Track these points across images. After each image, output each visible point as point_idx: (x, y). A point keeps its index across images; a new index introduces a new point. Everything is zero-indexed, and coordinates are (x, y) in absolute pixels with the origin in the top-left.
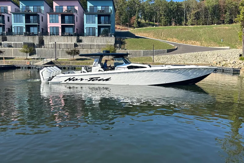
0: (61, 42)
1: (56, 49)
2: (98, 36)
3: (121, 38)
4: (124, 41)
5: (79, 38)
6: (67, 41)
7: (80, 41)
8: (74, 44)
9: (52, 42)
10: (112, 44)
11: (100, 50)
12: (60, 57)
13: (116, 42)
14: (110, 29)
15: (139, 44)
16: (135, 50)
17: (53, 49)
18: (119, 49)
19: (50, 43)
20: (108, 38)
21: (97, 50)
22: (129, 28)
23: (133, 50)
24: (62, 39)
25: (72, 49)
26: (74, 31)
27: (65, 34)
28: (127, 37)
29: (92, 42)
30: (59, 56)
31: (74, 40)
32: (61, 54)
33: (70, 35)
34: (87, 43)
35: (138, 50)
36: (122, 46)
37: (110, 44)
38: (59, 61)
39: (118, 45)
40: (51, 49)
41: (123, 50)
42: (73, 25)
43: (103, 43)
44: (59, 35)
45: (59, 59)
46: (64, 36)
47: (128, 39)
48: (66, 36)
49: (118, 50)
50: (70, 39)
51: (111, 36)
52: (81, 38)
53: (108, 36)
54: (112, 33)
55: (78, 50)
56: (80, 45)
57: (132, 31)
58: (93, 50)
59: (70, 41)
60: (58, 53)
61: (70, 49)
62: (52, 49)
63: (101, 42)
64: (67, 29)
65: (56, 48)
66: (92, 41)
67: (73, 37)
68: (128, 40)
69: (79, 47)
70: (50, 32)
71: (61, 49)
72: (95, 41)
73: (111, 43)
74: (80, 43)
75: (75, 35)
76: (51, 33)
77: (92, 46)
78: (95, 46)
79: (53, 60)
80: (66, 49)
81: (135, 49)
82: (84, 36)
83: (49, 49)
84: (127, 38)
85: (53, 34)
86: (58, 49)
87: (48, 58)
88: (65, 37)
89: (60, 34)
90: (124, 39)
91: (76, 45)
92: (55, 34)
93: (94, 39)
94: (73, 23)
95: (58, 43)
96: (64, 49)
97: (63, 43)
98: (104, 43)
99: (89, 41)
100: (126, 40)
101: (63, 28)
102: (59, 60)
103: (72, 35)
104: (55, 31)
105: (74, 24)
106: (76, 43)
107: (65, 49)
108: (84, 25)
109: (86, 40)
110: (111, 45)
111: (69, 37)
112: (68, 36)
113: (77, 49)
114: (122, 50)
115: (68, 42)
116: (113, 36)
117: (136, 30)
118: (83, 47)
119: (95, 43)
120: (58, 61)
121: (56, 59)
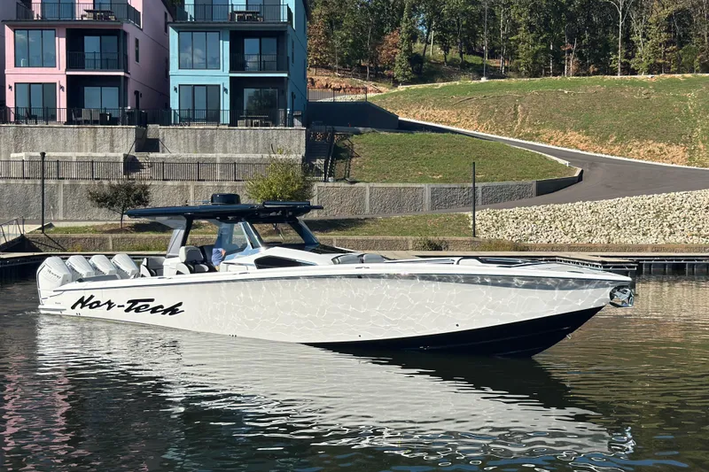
0: (65, 151)
1: (46, 182)
2: (233, 123)
3: (334, 132)
4: (346, 142)
5: (145, 133)
6: (90, 145)
7: (148, 145)
8: (126, 157)
9: (26, 150)
10: (293, 156)
11: (241, 184)
12: (61, 218)
13: (312, 150)
14: (283, 92)
15: (415, 159)
16: (395, 185)
17: (30, 182)
18: (326, 181)
19: (13, 155)
20: (275, 133)
21: (227, 184)
22: (372, 83)
23: (385, 185)
24: (71, 139)
25: (115, 182)
26: (123, 102)
27: (85, 115)
28: (361, 129)
29: (203, 149)
30: (55, 211)
31: (123, 141)
32: (65, 202)
33: (106, 120)
34: (184, 155)
35: (408, 185)
36: (340, 167)
37: (283, 157)
38: (58, 235)
39: (319, 162)
40: (21, 182)
41: (343, 184)
42: (122, 74)
43: (252, 156)
44: (54, 118)
45: (56, 225)
46: (79, 123)
47: (366, 137)
48: (87, 122)
49: (322, 184)
50: (107, 139)
51: (289, 123)
52: (154, 130)
53: (276, 124)
54: (292, 111)
55: (145, 188)
56: (151, 165)
57: (384, 97)
58: (208, 184)
59: (107, 146)
60: (54, 201)
61: (106, 183)
62: (26, 182)
63: (243, 151)
64: (91, 93)
65: (43, 179)
66: (207, 145)
67: (119, 130)
68: (365, 142)
69: (146, 172)
70: (16, 108)
71: (67, 182)
72: (218, 143)
73: (289, 152)
74: (152, 155)
75: (129, 119)
76: (23, 113)
77: (203, 168)
78: (218, 167)
79: (30, 229)
80: (88, 182)
81: (396, 180)
82: (169, 124)
83: (12, 182)
84: (358, 133)
85: (30, 116)
86: (52, 182)
87: (10, 223)
88: (86, 131)
89: (62, 115)
90: (347, 136)
91: (131, 165)
92: (40, 114)
93: (212, 137)
94: (118, 69)
95: (52, 154)
96: (77, 182)
97: (73, 155)
98: (259, 156)
99: (191, 144)
100: (354, 139)
101: (75, 86)
102: (58, 230)
103: (114, 121)
104: (37, 104)
105: (126, 72)
106: (134, 154)
107: (82, 183)
108: (167, 77)
109: (176, 144)
110: (290, 164)
111: (100, 129)
112: (96, 122)
113: (137, 183)
114: (336, 184)
115: (94, 150)
116: (297, 122)
117: (402, 93)
118: (166, 170)
119: (219, 156)
120: (50, 235)
121: (43, 228)
